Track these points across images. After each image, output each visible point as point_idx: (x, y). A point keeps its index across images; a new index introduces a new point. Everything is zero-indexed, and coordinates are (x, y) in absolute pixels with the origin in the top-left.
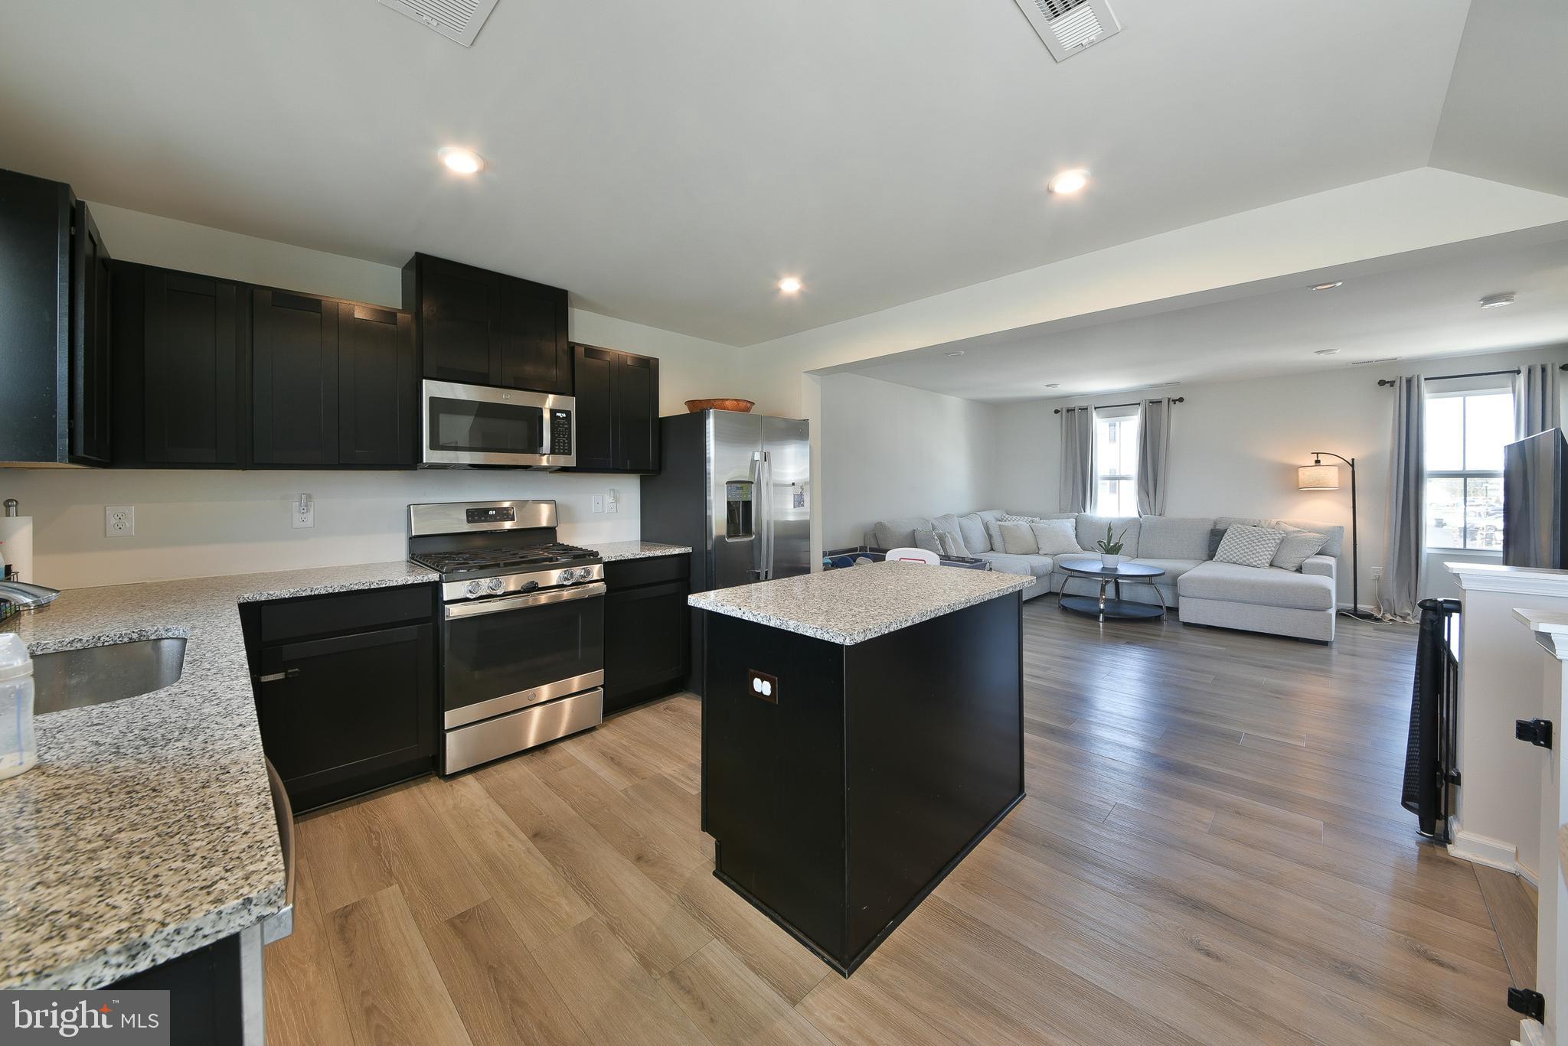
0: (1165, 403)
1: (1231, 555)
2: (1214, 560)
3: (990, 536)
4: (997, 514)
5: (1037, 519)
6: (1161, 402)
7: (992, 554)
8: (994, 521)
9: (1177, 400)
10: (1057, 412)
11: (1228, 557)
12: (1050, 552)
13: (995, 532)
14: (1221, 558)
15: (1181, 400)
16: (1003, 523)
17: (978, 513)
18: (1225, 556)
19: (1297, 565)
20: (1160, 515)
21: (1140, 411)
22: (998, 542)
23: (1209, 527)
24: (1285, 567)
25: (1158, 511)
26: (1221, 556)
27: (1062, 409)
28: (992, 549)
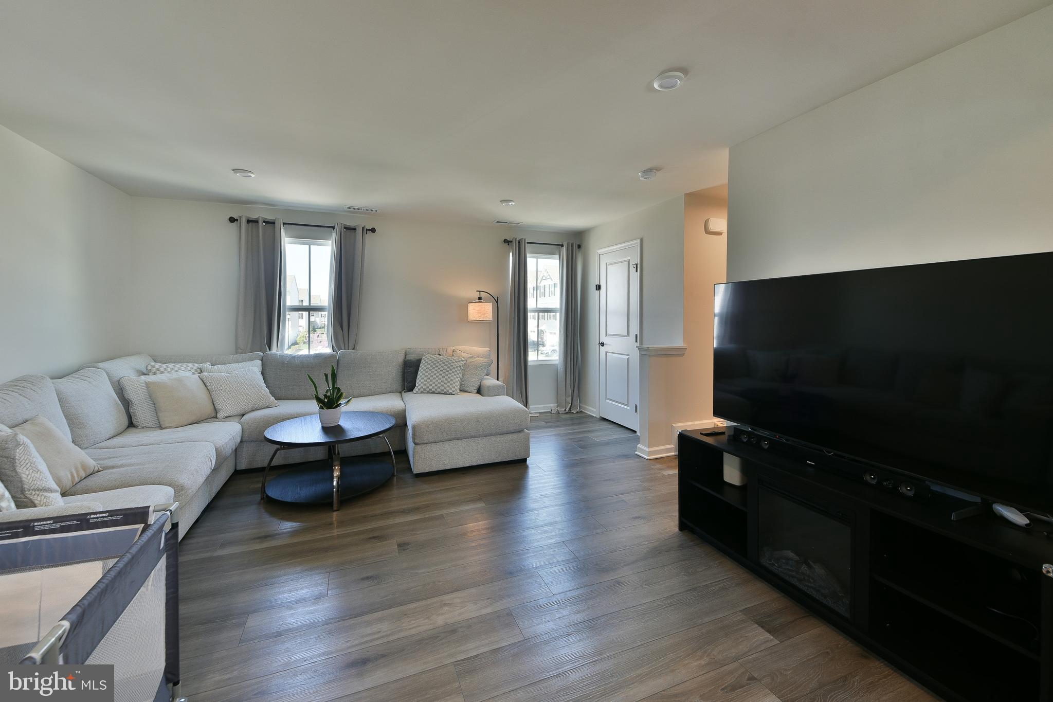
0: (359, 231)
1: (431, 385)
2: (414, 391)
3: (126, 403)
4: (139, 362)
5: (207, 365)
6: (355, 229)
7: (132, 437)
8: (133, 376)
9: (369, 230)
10: (232, 220)
11: (428, 387)
12: (235, 413)
13: (136, 395)
14: (422, 390)
15: (373, 230)
16: (151, 378)
17: (101, 365)
18: (425, 387)
19: (476, 387)
20: (354, 349)
21: (334, 235)
22: (142, 413)
23: (400, 359)
24: (469, 390)
25: (351, 344)
26: (422, 387)
27: (240, 217)
28: (131, 425)
